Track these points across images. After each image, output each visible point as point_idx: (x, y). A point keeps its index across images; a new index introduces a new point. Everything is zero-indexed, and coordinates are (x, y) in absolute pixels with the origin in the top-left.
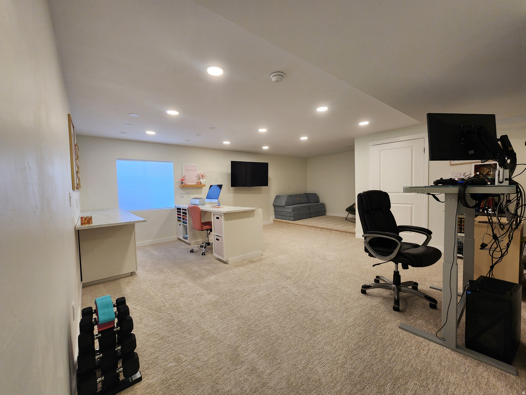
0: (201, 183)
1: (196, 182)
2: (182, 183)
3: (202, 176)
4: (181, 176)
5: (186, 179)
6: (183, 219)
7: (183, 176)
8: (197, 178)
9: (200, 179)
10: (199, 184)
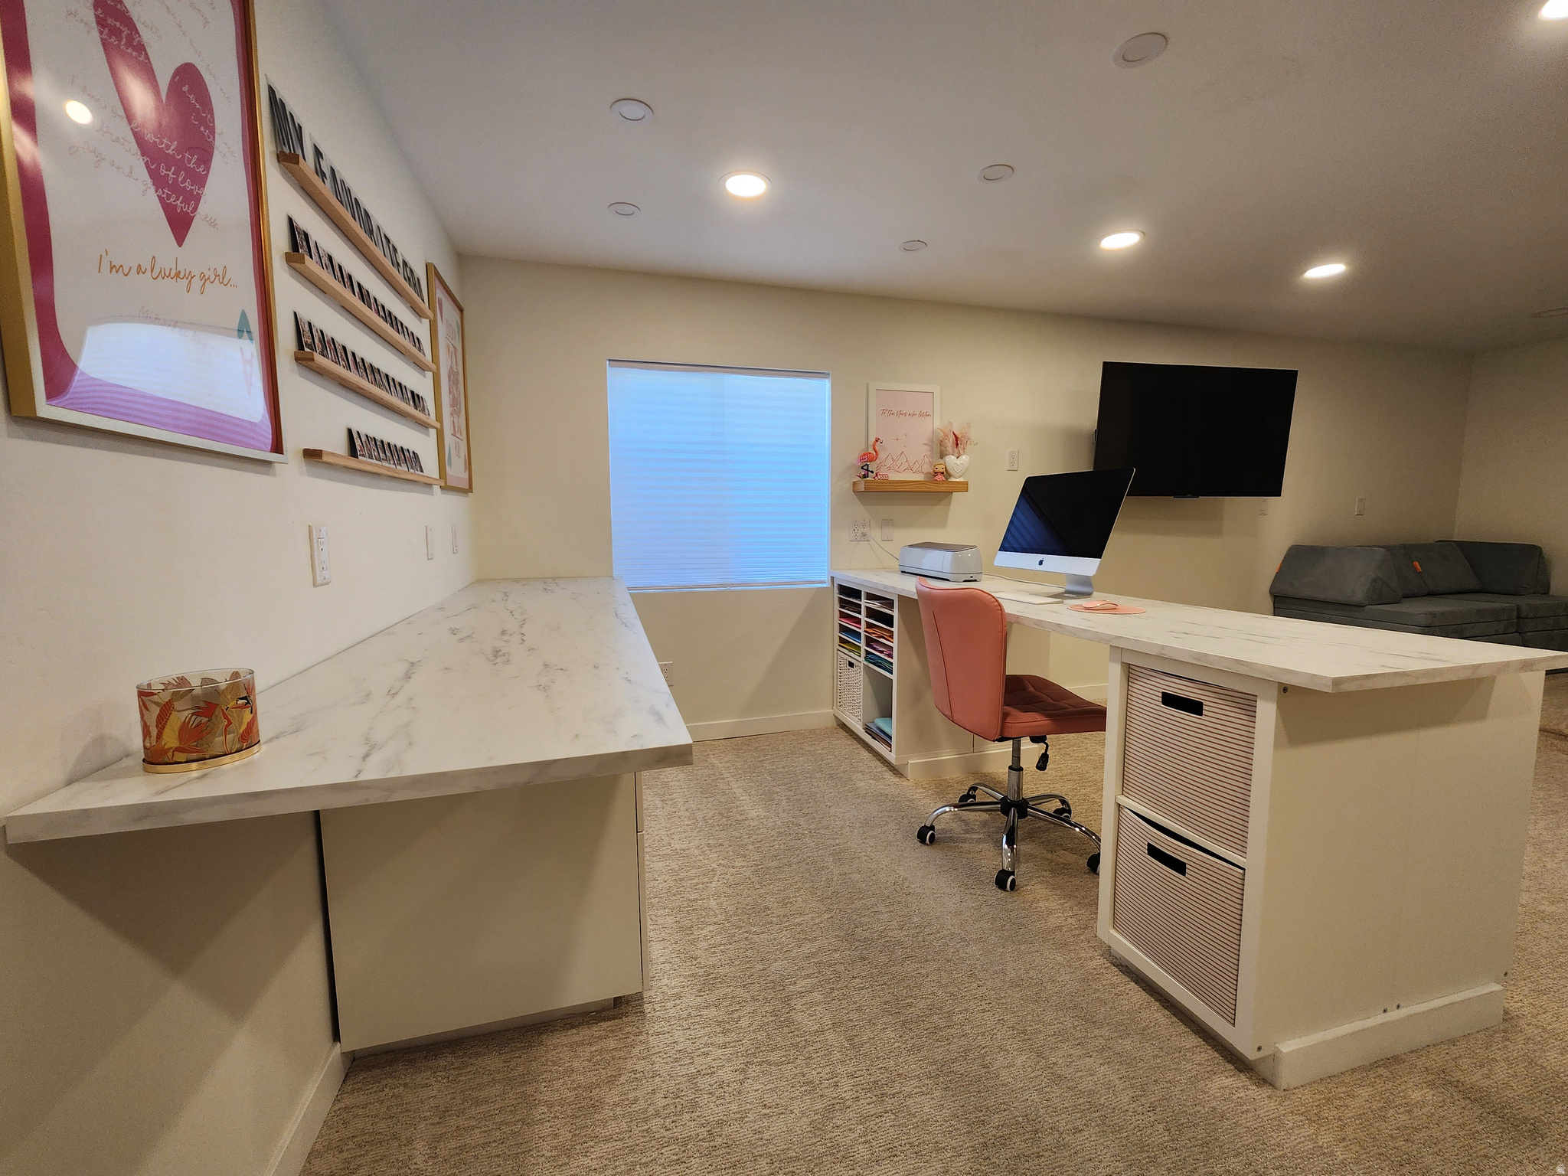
0: (947, 474)
1: (927, 468)
2: (868, 470)
3: (957, 440)
4: (864, 439)
5: (882, 455)
6: (870, 642)
7: (872, 440)
8: (928, 453)
9: (942, 456)
10: (940, 477)
